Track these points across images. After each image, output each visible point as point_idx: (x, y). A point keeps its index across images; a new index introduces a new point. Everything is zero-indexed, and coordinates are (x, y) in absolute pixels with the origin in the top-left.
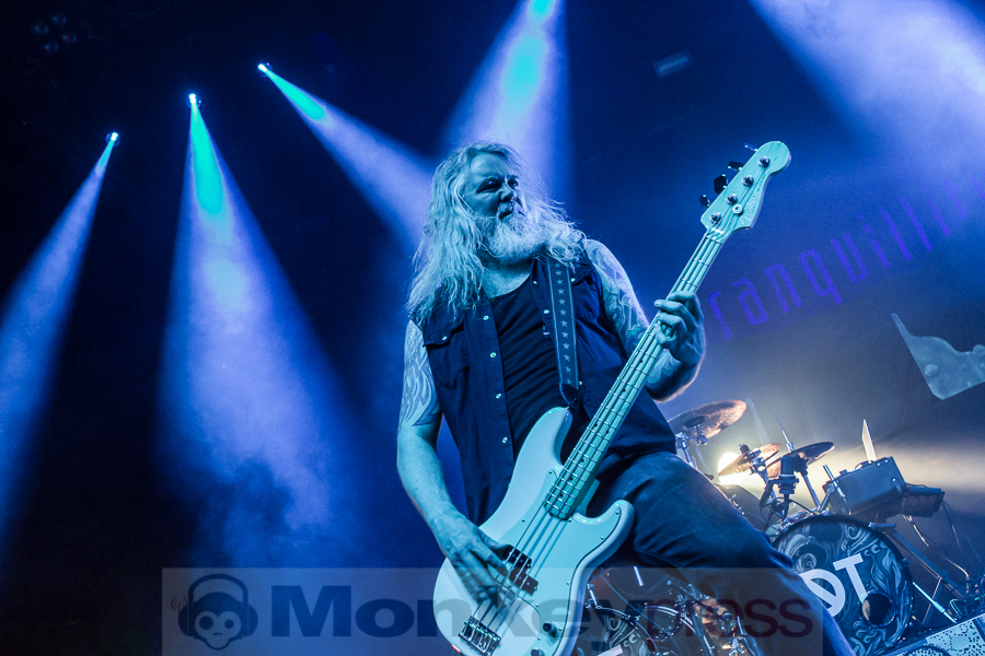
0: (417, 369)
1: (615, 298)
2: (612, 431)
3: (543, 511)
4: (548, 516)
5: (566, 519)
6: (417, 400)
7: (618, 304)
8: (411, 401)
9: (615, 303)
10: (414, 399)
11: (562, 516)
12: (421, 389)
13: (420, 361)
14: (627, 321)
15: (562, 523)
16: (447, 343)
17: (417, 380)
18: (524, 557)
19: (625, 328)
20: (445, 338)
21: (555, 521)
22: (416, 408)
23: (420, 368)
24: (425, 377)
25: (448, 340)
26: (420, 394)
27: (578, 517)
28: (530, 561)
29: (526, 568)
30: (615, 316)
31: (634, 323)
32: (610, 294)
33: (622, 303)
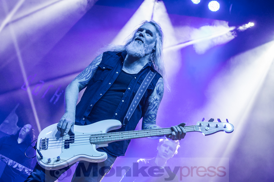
0: (91, 68)
1: (154, 99)
2: (123, 138)
3: (90, 136)
4: (89, 138)
5: (91, 143)
6: (85, 76)
7: (153, 102)
8: (83, 75)
9: (153, 101)
10: (84, 75)
11: (91, 141)
12: (88, 74)
13: (94, 67)
14: (152, 108)
15: (90, 143)
16: (104, 70)
17: (89, 71)
18: (74, 140)
19: (150, 110)
20: (104, 68)
21: (89, 141)
22: (83, 78)
23: (92, 68)
24: (91, 72)
25: (104, 69)
26: (87, 75)
27: (94, 146)
28: (74, 142)
29: (71, 142)
30: (150, 104)
31: (153, 110)
32: (153, 97)
33: (154, 103)
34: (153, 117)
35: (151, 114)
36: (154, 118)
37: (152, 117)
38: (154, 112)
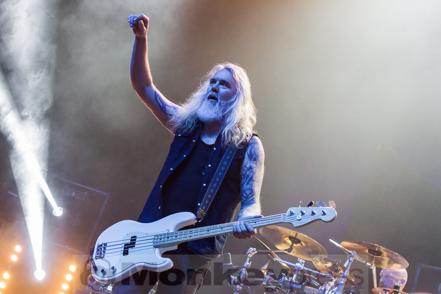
1: (246, 169)
3: (153, 237)
4: (152, 240)
5: (155, 247)
9: (245, 172)
11: (154, 244)
14: (245, 182)
18: (135, 243)
21: (152, 244)
27: (157, 250)
28: (134, 246)
29: (130, 247)
30: (243, 177)
31: (248, 184)
32: (245, 166)
33: (248, 173)
34: (248, 193)
35: (245, 189)
36: (250, 194)
37: (246, 194)
38: (249, 186)
